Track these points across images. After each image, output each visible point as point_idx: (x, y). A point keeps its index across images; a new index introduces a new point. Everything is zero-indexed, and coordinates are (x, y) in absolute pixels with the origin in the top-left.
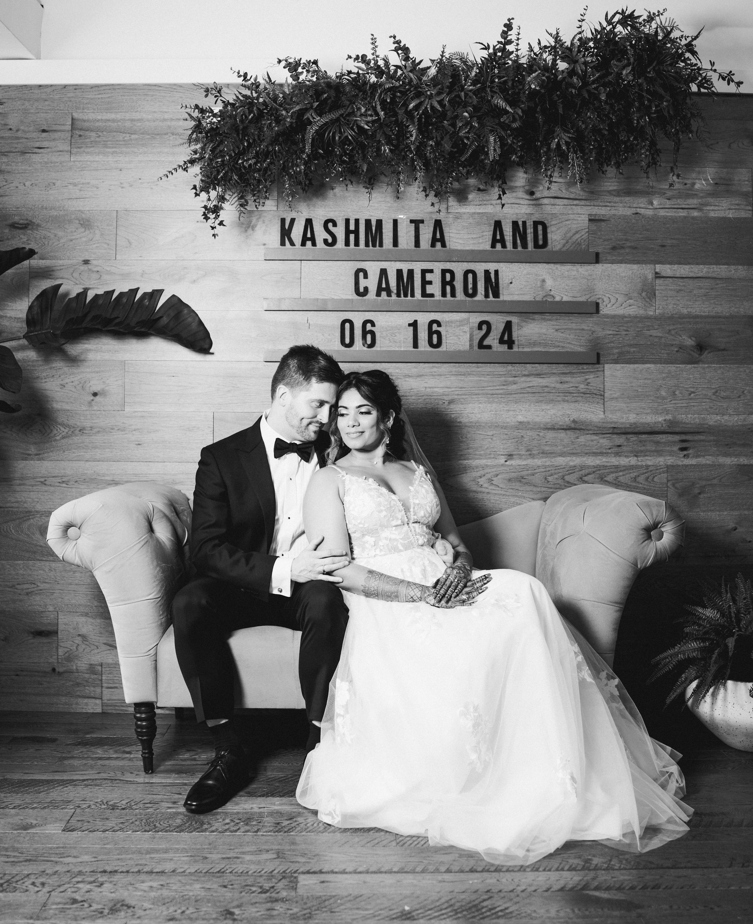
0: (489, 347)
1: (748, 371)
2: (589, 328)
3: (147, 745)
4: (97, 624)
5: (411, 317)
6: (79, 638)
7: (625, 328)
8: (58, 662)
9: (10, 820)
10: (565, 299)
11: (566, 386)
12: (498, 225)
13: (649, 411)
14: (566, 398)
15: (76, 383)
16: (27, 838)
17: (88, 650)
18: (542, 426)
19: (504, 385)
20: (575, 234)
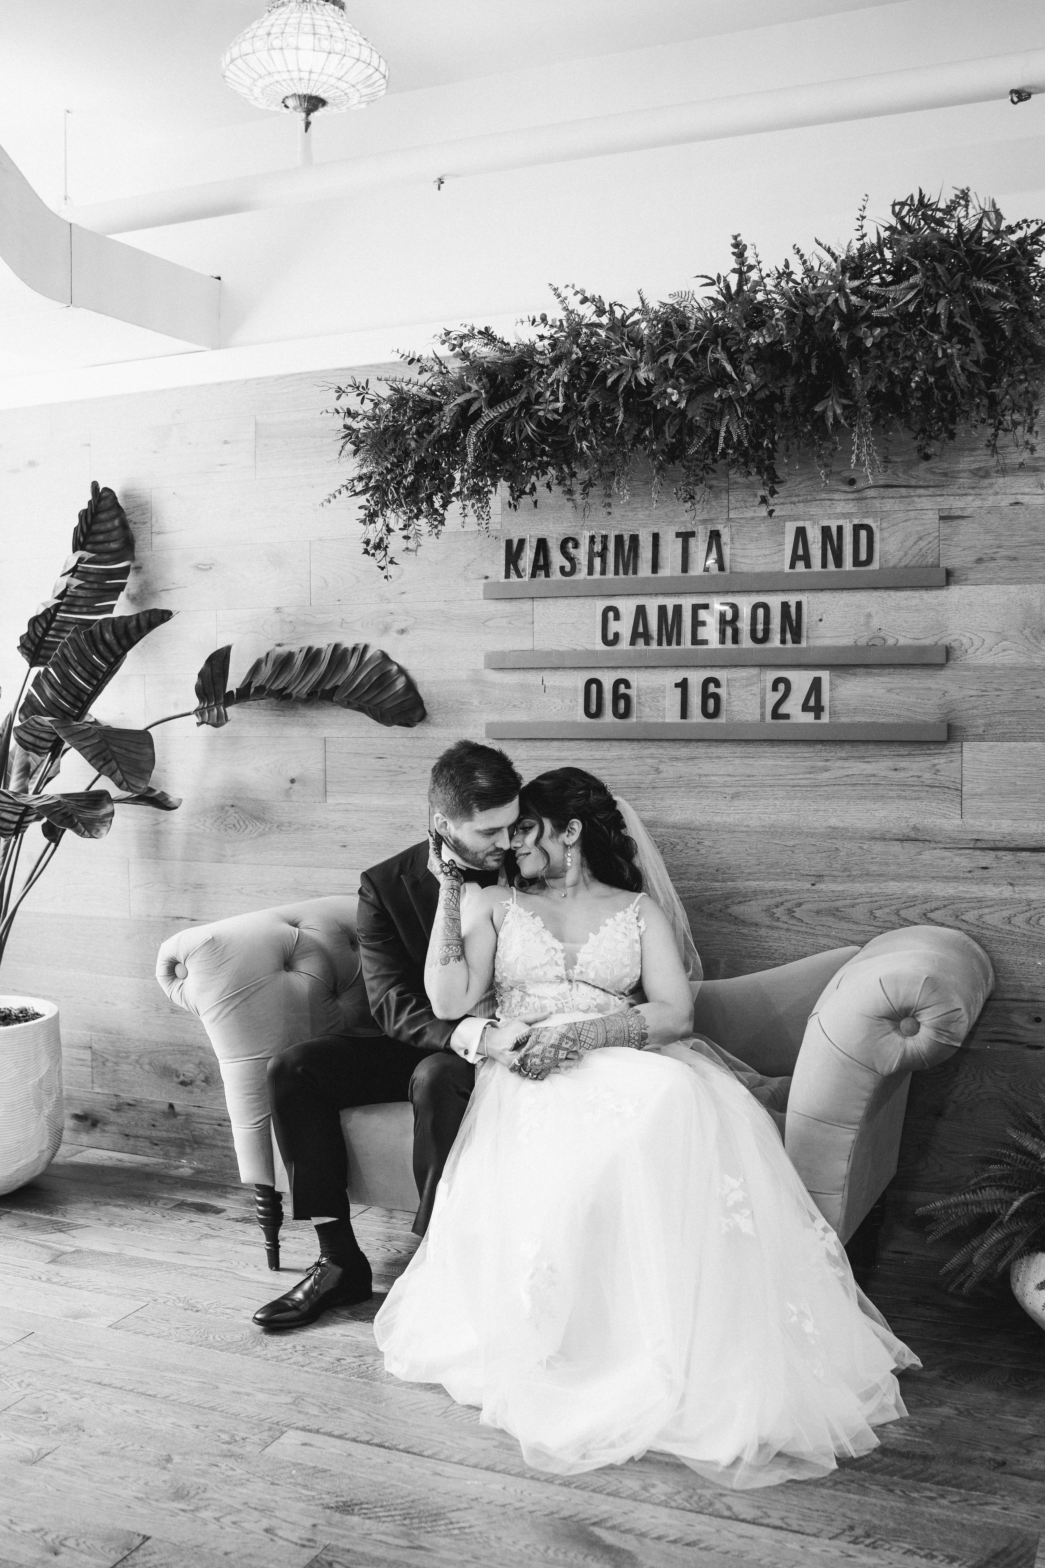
0: (787, 716)
2: (938, 687)
5: (677, 675)
7: (996, 686)
10: (902, 642)
11: (902, 774)
12: (801, 535)
13: (1032, 815)
14: (904, 794)
15: (272, 766)
18: (866, 834)
19: (810, 773)
20: (918, 541)
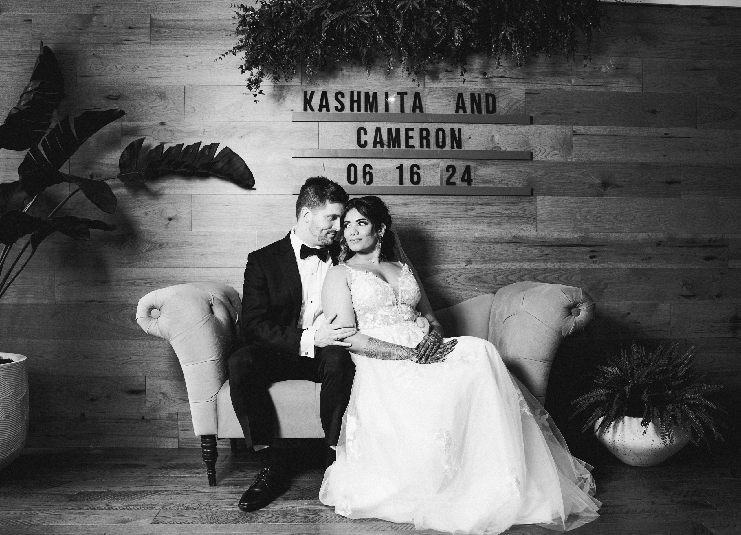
0: (454, 184)
2: (525, 171)
3: (211, 466)
4: (173, 384)
5: (398, 162)
6: (161, 395)
7: (551, 171)
8: (146, 413)
9: (114, 517)
10: (508, 149)
11: (509, 212)
12: (460, 96)
13: (568, 230)
15: (157, 211)
16: (126, 529)
17: (167, 403)
18: (492, 240)
19: (465, 211)
20: (516, 103)
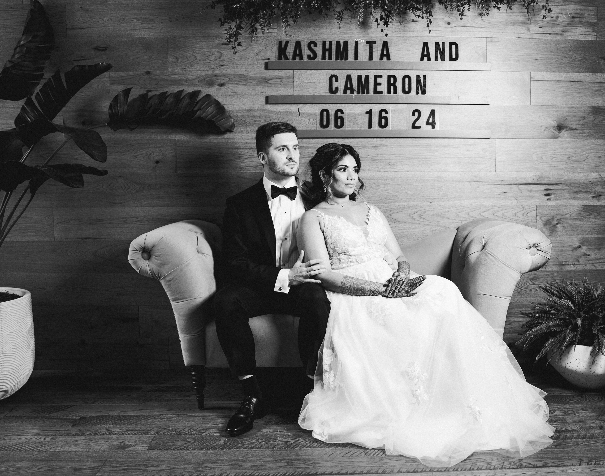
0: (420, 127)
1: (590, 143)
3: (200, 392)
5: (367, 107)
6: (153, 323)
8: (140, 338)
9: (113, 443)
10: (471, 95)
11: (470, 153)
12: (426, 45)
13: (525, 170)
14: (471, 161)
15: (145, 155)
16: (125, 454)
17: (159, 330)
18: (455, 179)
20: (477, 51)
